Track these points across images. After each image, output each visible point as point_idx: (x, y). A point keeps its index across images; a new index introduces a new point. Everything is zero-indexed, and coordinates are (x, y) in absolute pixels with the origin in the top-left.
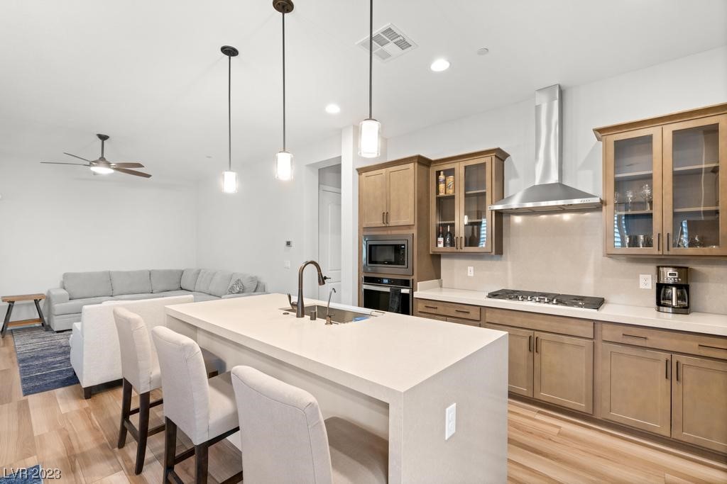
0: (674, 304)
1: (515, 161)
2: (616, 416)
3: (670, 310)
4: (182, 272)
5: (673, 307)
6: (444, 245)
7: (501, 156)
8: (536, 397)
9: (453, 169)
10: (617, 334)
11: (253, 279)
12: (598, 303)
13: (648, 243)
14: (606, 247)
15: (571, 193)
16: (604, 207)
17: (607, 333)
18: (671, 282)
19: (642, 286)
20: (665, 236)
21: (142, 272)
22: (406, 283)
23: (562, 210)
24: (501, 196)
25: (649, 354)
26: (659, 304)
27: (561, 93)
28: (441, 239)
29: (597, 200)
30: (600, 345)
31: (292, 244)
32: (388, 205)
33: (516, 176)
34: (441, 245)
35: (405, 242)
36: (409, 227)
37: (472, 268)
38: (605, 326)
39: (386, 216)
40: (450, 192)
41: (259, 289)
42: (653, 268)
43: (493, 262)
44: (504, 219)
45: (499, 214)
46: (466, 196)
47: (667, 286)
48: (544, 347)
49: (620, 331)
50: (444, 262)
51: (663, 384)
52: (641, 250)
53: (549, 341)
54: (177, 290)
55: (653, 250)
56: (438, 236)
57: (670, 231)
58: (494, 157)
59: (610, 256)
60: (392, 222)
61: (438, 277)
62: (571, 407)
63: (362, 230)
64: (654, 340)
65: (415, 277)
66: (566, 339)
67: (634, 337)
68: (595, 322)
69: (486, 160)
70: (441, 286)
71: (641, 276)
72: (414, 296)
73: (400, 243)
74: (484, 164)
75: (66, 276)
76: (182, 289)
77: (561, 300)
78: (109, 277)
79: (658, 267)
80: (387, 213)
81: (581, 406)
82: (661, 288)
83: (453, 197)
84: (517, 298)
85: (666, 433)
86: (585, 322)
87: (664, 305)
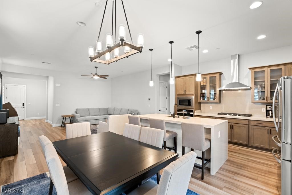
0: (270, 115)
1: (225, 75)
2: (255, 144)
3: (270, 117)
4: (108, 109)
5: (270, 116)
6: (203, 100)
7: (221, 74)
8: (233, 141)
9: (206, 77)
10: (255, 123)
11: (137, 111)
12: (250, 116)
13: (264, 99)
14: (252, 100)
15: (242, 85)
16: (251, 89)
17: (252, 123)
18: (270, 109)
19: (262, 111)
20: (268, 97)
21: (97, 108)
22: (192, 111)
23: (240, 90)
24: (221, 86)
25: (263, 128)
26: (267, 115)
27: (239, 56)
28: (202, 98)
29: (249, 88)
30: (250, 126)
31: (151, 99)
32: (186, 88)
33: (225, 79)
34: (202, 100)
35: (192, 99)
36: (192, 94)
37: (211, 107)
38: (252, 121)
39: (185, 91)
40: (205, 84)
41: (139, 114)
42: (265, 106)
43: (218, 105)
44: (221, 92)
45: (220, 91)
46: (210, 85)
47: (269, 111)
48: (235, 127)
49: (256, 122)
50: (202, 105)
51: (267, 135)
52: (262, 101)
53: (236, 126)
54: (107, 115)
55: (265, 101)
56: (201, 97)
57: (270, 96)
58: (219, 74)
59: (254, 103)
60: (187, 93)
61: (200, 109)
62: (243, 143)
63: (176, 95)
64: (265, 124)
65: (195, 109)
66: (241, 125)
67: (260, 124)
68: (249, 120)
69: (217, 75)
70: (201, 112)
71: (262, 108)
72: (195, 115)
73: (190, 99)
74: (216, 76)
75: (77, 110)
76: (108, 114)
77: (239, 115)
78: (88, 110)
79: (267, 106)
80: (185, 90)
81: (245, 143)
82: (267, 111)
83: (205, 86)
84: (226, 115)
85: (268, 148)
86: (246, 120)
87: (268, 116)
